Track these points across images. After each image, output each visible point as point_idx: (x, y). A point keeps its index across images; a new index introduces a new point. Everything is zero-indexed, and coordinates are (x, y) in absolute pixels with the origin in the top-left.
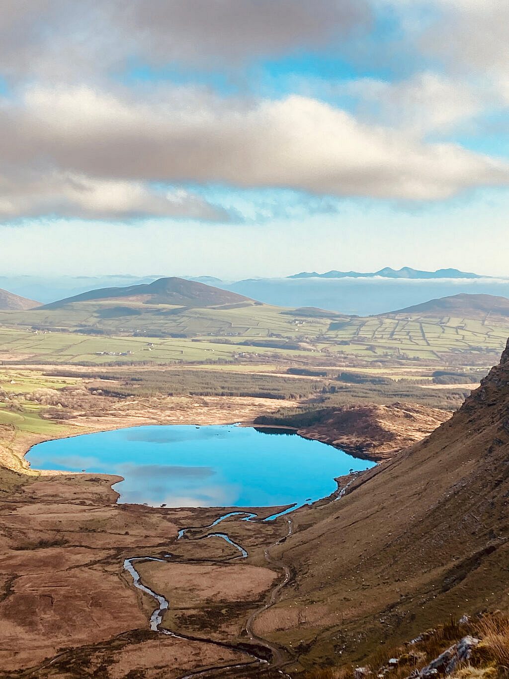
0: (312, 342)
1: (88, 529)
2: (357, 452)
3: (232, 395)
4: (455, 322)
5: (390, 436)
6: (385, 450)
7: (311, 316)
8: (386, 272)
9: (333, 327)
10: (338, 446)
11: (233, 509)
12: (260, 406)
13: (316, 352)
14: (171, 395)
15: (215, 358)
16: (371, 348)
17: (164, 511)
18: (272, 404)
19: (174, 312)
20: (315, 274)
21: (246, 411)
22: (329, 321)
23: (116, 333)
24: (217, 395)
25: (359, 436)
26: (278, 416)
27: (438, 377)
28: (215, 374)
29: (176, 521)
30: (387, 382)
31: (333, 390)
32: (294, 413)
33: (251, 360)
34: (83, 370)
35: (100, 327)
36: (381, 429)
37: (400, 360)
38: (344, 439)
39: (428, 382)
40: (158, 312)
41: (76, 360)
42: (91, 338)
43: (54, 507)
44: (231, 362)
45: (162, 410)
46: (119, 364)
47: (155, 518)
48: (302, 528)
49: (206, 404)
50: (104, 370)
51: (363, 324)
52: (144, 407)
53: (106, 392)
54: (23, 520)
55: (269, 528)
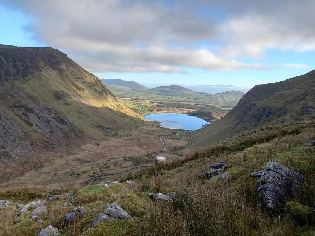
0: (201, 99)
1: (154, 131)
2: (207, 121)
3: (184, 108)
4: (230, 96)
5: (214, 118)
6: (213, 120)
7: (202, 93)
8: (217, 85)
9: (205, 96)
10: (203, 119)
11: (182, 130)
12: (189, 110)
13: (202, 101)
14: (172, 107)
15: (181, 101)
16: (213, 100)
17: (168, 129)
18: (192, 110)
19: (174, 91)
20: (203, 85)
21: (186, 111)
22: (205, 95)
23: (163, 95)
24: (181, 108)
25: (208, 117)
26: (192, 113)
27: (226, 107)
28: (181, 104)
29: (170, 131)
30: (216, 107)
31: (204, 108)
32: (195, 112)
33: (188, 101)
34: (156, 102)
35: (160, 94)
36: (212, 117)
37: (218, 103)
38: (205, 118)
39: (224, 108)
40: (171, 91)
41: (155, 100)
42: (158, 95)
43: (148, 127)
44: (185, 102)
45: (170, 110)
46: (163, 101)
47: (167, 130)
48: (194, 134)
49: (179, 110)
50: (160, 102)
51: (212, 96)
52: (167, 109)
53: (160, 106)
54: (142, 129)
55: (188, 134)
